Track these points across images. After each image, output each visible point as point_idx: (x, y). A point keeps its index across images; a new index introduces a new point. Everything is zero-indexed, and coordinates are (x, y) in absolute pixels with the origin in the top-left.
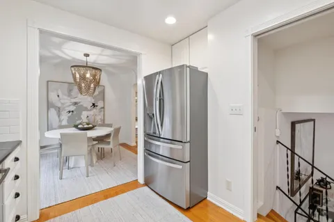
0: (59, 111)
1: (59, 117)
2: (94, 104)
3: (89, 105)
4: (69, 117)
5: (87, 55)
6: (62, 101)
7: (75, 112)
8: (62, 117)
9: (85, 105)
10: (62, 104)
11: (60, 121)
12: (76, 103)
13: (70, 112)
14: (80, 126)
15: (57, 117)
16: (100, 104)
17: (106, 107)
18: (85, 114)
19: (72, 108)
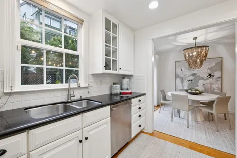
0: (182, 80)
1: (182, 83)
2: (210, 75)
3: (205, 76)
4: (189, 84)
5: (195, 38)
6: (184, 73)
7: (193, 81)
8: (184, 84)
9: (201, 76)
10: (184, 75)
11: (183, 86)
12: (194, 75)
13: (189, 80)
14: (189, 91)
15: (181, 84)
16: (217, 74)
17: (223, 77)
18: (201, 82)
19: (191, 78)
